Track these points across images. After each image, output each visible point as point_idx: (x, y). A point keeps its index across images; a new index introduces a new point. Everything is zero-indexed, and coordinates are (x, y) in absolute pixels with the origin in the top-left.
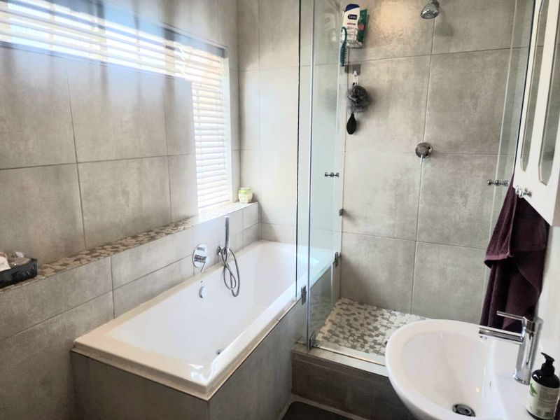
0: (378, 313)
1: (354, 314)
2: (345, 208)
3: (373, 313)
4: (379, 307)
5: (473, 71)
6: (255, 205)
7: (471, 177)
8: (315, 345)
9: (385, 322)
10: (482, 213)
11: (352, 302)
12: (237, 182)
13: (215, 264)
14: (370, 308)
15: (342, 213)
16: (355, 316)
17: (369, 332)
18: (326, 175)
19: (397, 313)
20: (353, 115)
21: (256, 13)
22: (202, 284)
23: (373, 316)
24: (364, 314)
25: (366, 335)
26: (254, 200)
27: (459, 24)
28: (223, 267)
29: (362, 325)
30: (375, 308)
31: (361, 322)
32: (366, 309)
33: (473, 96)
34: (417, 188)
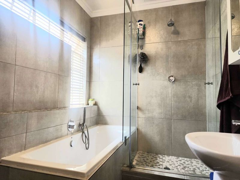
0: (157, 156)
1: (146, 157)
2: (138, 106)
3: (155, 156)
4: (157, 154)
5: (188, 47)
6: (96, 107)
7: (192, 89)
8: (133, 166)
9: (161, 160)
10: (199, 105)
11: (144, 152)
12: (87, 96)
13: (77, 131)
14: (152, 155)
15: (138, 108)
16: (147, 158)
17: (155, 164)
18: (133, 85)
19: (166, 156)
20: (141, 65)
21: (99, 26)
22: (72, 139)
23: (155, 157)
24: (150, 157)
25: (154, 165)
26: (96, 104)
27: (181, 30)
28: (82, 133)
29: (151, 161)
30: (155, 154)
31: (150, 160)
32: (151, 155)
33: (189, 57)
34: (170, 95)
